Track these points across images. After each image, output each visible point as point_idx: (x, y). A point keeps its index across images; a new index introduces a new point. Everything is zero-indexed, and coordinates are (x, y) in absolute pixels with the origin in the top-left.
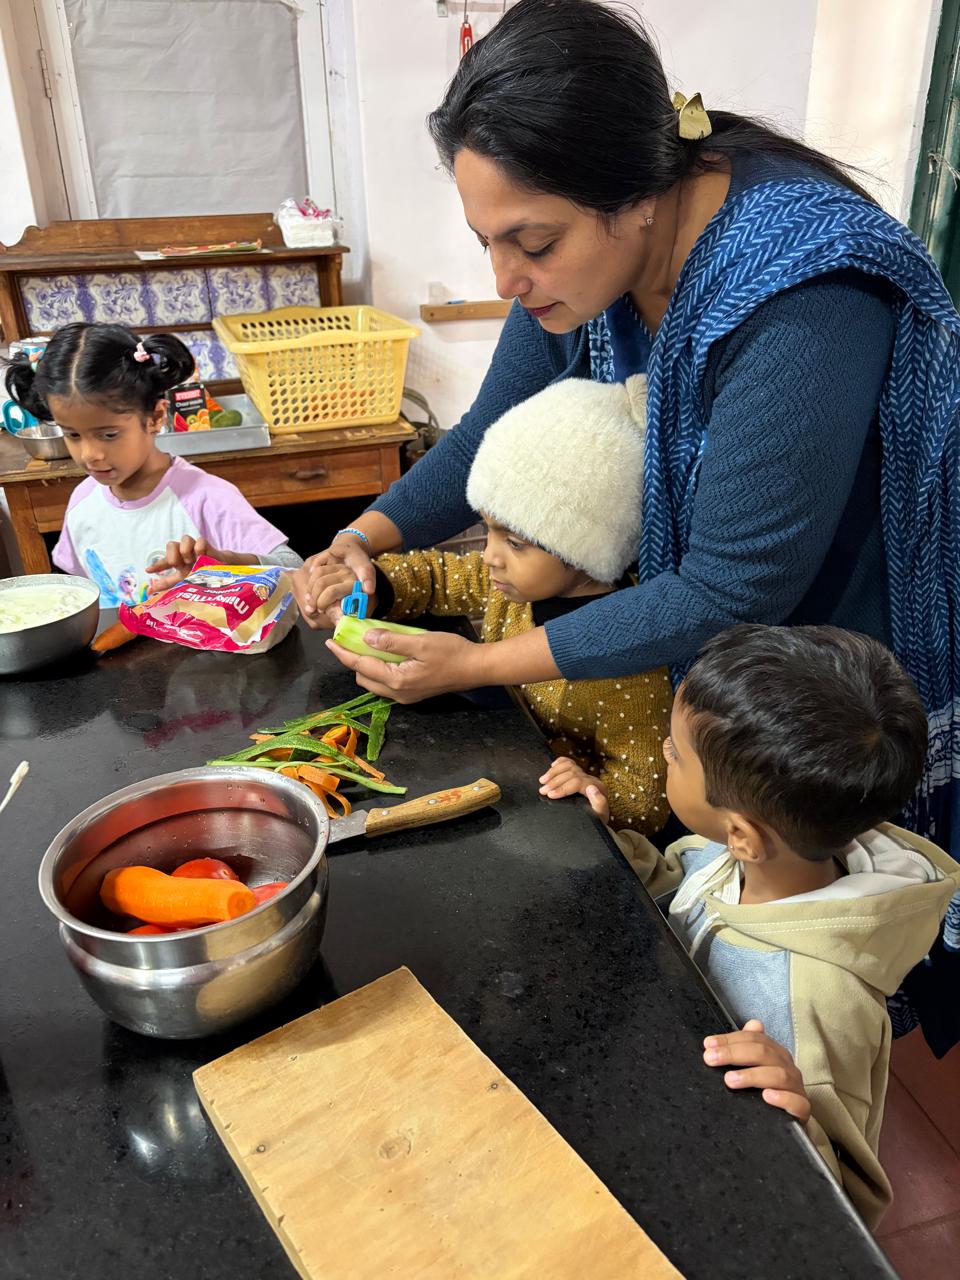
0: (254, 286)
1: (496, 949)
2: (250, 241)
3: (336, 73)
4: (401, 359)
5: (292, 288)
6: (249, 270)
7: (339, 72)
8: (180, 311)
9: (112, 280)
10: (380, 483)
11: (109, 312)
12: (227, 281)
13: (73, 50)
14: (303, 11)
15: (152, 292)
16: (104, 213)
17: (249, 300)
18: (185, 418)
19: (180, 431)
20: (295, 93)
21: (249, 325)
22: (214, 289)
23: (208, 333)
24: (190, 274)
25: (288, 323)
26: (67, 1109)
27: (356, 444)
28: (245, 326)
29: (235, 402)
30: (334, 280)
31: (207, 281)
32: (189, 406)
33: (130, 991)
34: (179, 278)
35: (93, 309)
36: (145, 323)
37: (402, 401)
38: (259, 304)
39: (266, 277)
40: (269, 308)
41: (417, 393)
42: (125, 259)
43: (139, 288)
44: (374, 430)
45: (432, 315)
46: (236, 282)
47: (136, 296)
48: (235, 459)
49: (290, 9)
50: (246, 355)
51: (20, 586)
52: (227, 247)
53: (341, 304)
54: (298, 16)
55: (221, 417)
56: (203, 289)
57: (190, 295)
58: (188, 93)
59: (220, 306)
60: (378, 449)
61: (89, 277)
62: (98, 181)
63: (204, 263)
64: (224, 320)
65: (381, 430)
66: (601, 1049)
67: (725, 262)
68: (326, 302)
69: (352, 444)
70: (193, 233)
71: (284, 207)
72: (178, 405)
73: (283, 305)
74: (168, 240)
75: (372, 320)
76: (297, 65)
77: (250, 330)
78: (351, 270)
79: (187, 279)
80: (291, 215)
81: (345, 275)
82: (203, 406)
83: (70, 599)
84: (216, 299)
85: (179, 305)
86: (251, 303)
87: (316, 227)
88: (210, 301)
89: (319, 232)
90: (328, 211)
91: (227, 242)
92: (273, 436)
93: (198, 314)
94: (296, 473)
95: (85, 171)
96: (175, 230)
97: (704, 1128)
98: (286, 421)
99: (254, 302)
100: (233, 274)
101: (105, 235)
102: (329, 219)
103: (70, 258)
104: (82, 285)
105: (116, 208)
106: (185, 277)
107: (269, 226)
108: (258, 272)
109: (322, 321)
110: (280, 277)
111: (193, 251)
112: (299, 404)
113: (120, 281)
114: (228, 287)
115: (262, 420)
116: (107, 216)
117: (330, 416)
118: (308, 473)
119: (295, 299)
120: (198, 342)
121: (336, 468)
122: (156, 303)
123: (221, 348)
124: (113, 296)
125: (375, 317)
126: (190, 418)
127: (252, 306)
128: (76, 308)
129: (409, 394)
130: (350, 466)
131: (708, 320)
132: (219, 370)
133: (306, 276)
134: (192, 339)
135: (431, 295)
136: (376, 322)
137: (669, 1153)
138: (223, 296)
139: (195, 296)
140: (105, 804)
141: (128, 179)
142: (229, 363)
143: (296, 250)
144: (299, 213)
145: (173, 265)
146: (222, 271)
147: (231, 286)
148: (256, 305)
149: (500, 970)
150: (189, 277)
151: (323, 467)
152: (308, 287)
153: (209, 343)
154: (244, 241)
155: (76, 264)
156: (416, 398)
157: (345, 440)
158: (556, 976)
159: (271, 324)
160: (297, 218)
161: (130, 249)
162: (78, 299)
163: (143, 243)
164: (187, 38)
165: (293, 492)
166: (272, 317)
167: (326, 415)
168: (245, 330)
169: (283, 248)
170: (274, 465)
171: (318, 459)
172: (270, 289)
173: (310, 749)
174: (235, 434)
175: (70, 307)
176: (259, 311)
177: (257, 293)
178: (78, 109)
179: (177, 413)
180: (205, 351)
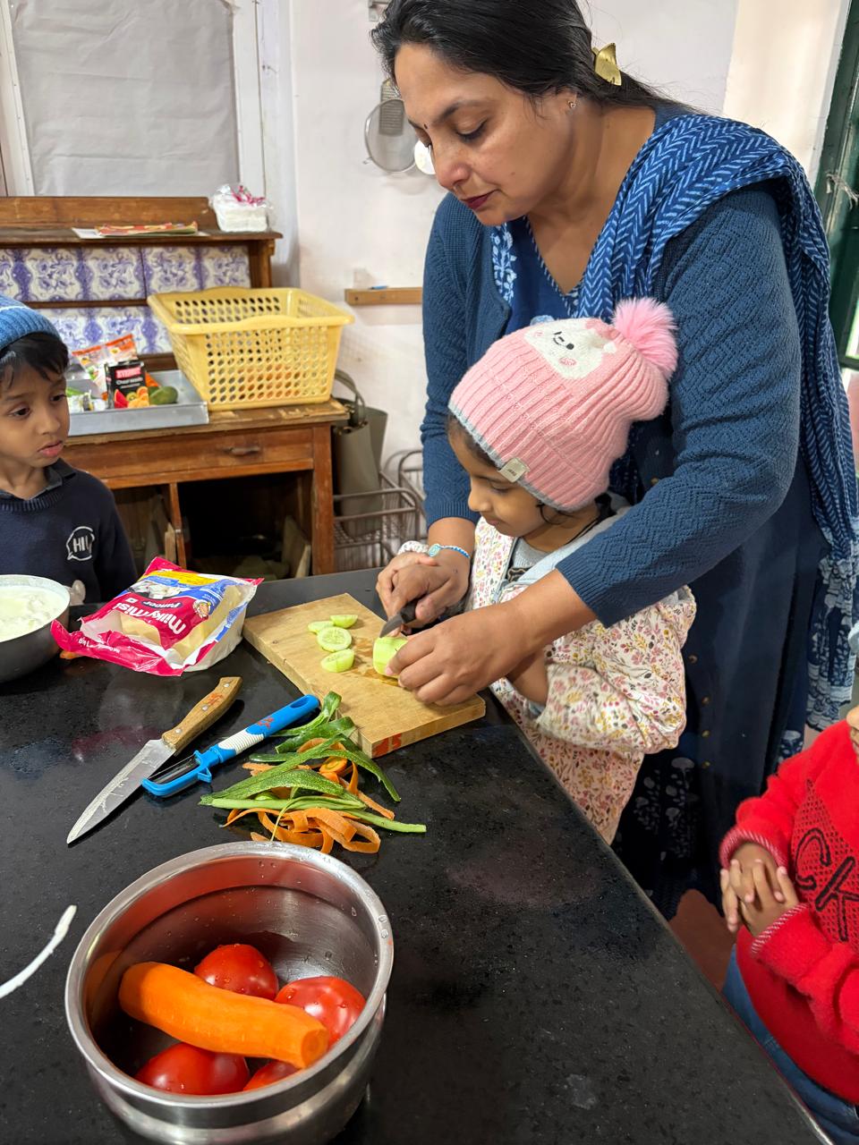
0: (188, 266)
1: (557, 1043)
2: (187, 223)
3: (269, 68)
4: (335, 344)
5: (224, 268)
6: (183, 251)
7: (272, 67)
8: (115, 286)
9: (49, 256)
10: (311, 460)
11: (44, 285)
12: (161, 260)
13: (13, 31)
14: (238, 8)
15: (88, 268)
16: (40, 189)
17: (182, 279)
18: (125, 395)
19: (120, 407)
20: (229, 84)
21: (182, 303)
22: (148, 266)
23: (142, 308)
24: (125, 252)
25: (220, 302)
27: (291, 423)
28: (178, 304)
29: (168, 378)
30: (266, 264)
31: (142, 259)
32: (129, 384)
34: (114, 256)
35: (28, 282)
36: (80, 297)
37: (334, 383)
38: (193, 282)
39: (199, 258)
40: (202, 287)
41: (347, 375)
42: (63, 237)
43: (75, 263)
44: (307, 409)
45: (357, 299)
46: (170, 261)
47: (72, 271)
48: (174, 435)
49: (227, 5)
50: (187, 336)
52: (163, 228)
53: (271, 286)
54: (234, 12)
55: (159, 394)
56: (138, 267)
57: (125, 272)
58: (125, 79)
59: (154, 284)
60: (311, 428)
61: (26, 252)
62: (35, 159)
63: (140, 243)
64: (159, 297)
65: (314, 409)
68: (256, 283)
69: (287, 423)
70: (129, 213)
71: (220, 193)
72: (118, 382)
73: (214, 285)
74: (106, 219)
75: (300, 302)
76: (231, 57)
77: (183, 308)
78: (281, 255)
79: (122, 257)
80: (227, 201)
81: (273, 259)
82: (143, 383)
83: (36, 604)
84: (150, 276)
85: (114, 281)
86: (184, 282)
87: (250, 213)
88: (145, 279)
89: (253, 218)
90: (262, 199)
91: (163, 223)
92: (210, 412)
93: (133, 290)
94: (231, 449)
95: (23, 149)
96: (112, 209)
98: (223, 399)
99: (187, 280)
100: (167, 255)
101: (42, 212)
102: (264, 206)
103: (8, 233)
104: (19, 259)
105: (52, 184)
106: (120, 255)
107: (204, 209)
108: (192, 253)
109: (252, 301)
110: (213, 258)
111: (131, 231)
112: (235, 383)
113: (56, 256)
114: (162, 266)
115: (200, 399)
116: (43, 192)
117: (265, 395)
118: (243, 450)
119: (227, 280)
120: (132, 318)
121: (271, 445)
122: (91, 278)
123: (154, 324)
124: (49, 271)
125: (303, 298)
126: (130, 395)
127: (185, 285)
128: (11, 280)
129: (340, 376)
130: (284, 443)
131: (663, 222)
132: (151, 344)
133: (237, 260)
134: (125, 314)
135: (355, 281)
136: (306, 304)
138: (157, 273)
139: (130, 273)
140: (128, 895)
141: (65, 158)
142: (161, 338)
143: (231, 234)
144: (234, 199)
145: (109, 244)
146: (157, 250)
147: (165, 265)
148: (189, 283)
149: (566, 1072)
150: (125, 256)
151: (258, 445)
152: (240, 269)
153: (142, 319)
154: (179, 221)
155: (15, 240)
156: (345, 379)
157: (280, 418)
159: (203, 303)
160: (231, 204)
161: (66, 226)
162: (14, 272)
163: (80, 221)
164: (126, 26)
165: (228, 467)
166: (205, 296)
167: (262, 394)
168: (178, 308)
169: (218, 231)
170: (210, 442)
171: (253, 436)
172: (203, 269)
173: (316, 788)
174: (174, 412)
175: (5, 280)
176: (192, 290)
177: (190, 272)
178: (17, 88)
179: (117, 391)
180: (138, 327)
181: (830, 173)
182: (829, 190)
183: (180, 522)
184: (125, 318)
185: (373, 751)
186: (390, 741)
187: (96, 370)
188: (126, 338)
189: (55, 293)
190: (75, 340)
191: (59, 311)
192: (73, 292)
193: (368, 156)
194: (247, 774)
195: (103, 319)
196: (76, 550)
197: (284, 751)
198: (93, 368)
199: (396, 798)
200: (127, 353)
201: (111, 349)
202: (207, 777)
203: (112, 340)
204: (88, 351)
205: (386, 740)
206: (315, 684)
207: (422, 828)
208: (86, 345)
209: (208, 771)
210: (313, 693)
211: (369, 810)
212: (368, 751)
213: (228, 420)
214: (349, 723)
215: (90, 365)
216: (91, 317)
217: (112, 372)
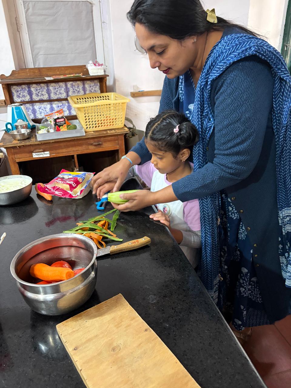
0: (80, 87)
1: (149, 288)
2: (79, 73)
4: (124, 109)
5: (92, 87)
6: (79, 82)
7: (106, 22)
8: (58, 95)
9: (38, 86)
10: (118, 146)
11: (37, 96)
13: (26, 17)
14: (94, 4)
15: (50, 89)
16: (36, 66)
18: (59, 128)
19: (58, 131)
20: (92, 29)
22: (68, 88)
23: (67, 101)
24: (61, 84)
25: (90, 98)
26: (19, 336)
27: (111, 134)
28: (77, 99)
29: (75, 122)
30: (104, 85)
31: (66, 86)
32: (61, 124)
33: (37, 301)
34: (58, 85)
35: (32, 95)
36: (48, 99)
37: (125, 121)
38: (82, 92)
39: (84, 84)
40: (85, 94)
41: (130, 119)
42: (41, 80)
43: (46, 88)
44: (116, 130)
45: (134, 95)
46: (75, 86)
47: (45, 91)
48: (74, 139)
49: (91, 3)
50: (78, 108)
51: (9, 179)
52: (72, 75)
53: (106, 92)
54: (93, 5)
55: (70, 127)
56: (65, 88)
57: (61, 90)
58: (60, 29)
59: (70, 93)
60: (118, 136)
61: (31, 85)
62: (34, 56)
63: (65, 81)
64: (71, 97)
65: (118, 130)
66: (179, 319)
68: (102, 92)
69: (109, 135)
70: (62, 72)
71: (89, 63)
72: (57, 123)
73: (89, 93)
74: (54, 74)
75: (116, 97)
76: (93, 20)
77: (79, 100)
78: (109, 82)
79: (60, 85)
80: (91, 66)
81: (108, 83)
82: (65, 123)
84: (69, 91)
85: (58, 93)
86: (79, 92)
87: (99, 69)
88: (67, 92)
89: (100, 71)
90: (102, 64)
91: (72, 74)
92: (86, 132)
93: (64, 96)
94: (93, 143)
95: (30, 53)
96: (57, 71)
97: (210, 343)
98: (90, 128)
99: (80, 92)
100: (74, 84)
101: (36, 73)
102: (103, 66)
103: (25, 80)
104: (29, 88)
105: (39, 63)
106: (59, 85)
107: (85, 69)
108: (81, 83)
109: (101, 97)
110: (88, 84)
111: (62, 77)
112: (94, 123)
113: (40, 86)
115: (82, 127)
116: (36, 67)
117: (103, 126)
118: (97, 144)
119: (93, 91)
120: (64, 104)
121: (105, 142)
122: (51, 93)
123: (70, 106)
124: (38, 91)
125: (117, 96)
126: (61, 127)
128: (27, 94)
129: (127, 119)
130: (109, 141)
132: (70, 113)
133: (96, 84)
134: (62, 103)
135: (134, 89)
136: (117, 97)
137: (199, 351)
138: (71, 90)
139: (63, 91)
141: (43, 55)
142: (73, 110)
143: (93, 76)
144: (94, 65)
145: (56, 81)
146: (71, 83)
147: (73, 87)
148: (81, 93)
149: (150, 295)
150: (61, 85)
151: (101, 142)
152: (97, 87)
153: (67, 104)
154: (77, 73)
155: (27, 81)
156: (129, 120)
157: (107, 133)
158: (166, 297)
159: (85, 99)
160: (93, 67)
161: (43, 76)
162: (28, 92)
163: (47, 75)
164: (60, 13)
165: (92, 149)
166: (86, 96)
167: (102, 126)
168: (77, 100)
169: (89, 76)
170: (86, 141)
171: (100, 139)
172: (85, 88)
173: (95, 228)
174: (74, 132)
175: (25, 94)
176: (82, 94)
177: (81, 89)
178: (27, 35)
179: (57, 126)
180: (66, 107)
181: (286, 43)
182: (286, 49)
183: (78, 167)
184: (62, 104)
187: (52, 120)
188: (61, 110)
189: (41, 98)
190: (47, 112)
191: (42, 103)
192: (46, 97)
193: (136, 48)
194: (77, 226)
195: (55, 105)
198: (51, 120)
200: (61, 115)
201: (56, 114)
203: (57, 111)
204: (49, 115)
207: (121, 240)
208: (50, 113)
213: (91, 134)
215: (50, 119)
216: (51, 104)
217: (55, 120)
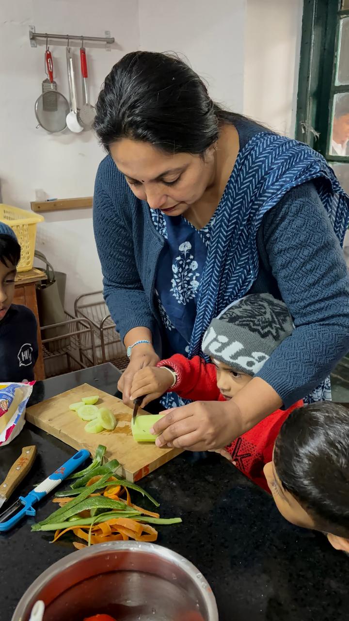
45: (39, 208)
60: (23, 287)
65: (24, 275)
67: (263, 173)
125: (6, 210)
129: (37, 254)
131: (259, 202)
135: (37, 196)
156: (40, 256)
173: (109, 507)
181: (302, 121)
185: (134, 478)
186: (143, 470)
193: (38, 123)
194: (57, 506)
196: (23, 360)
197: (76, 487)
199: (157, 505)
202: (33, 512)
205: (141, 470)
206: (85, 442)
207: (178, 520)
209: (32, 508)
210: (85, 448)
211: (143, 515)
212: (130, 478)
214: (116, 463)
